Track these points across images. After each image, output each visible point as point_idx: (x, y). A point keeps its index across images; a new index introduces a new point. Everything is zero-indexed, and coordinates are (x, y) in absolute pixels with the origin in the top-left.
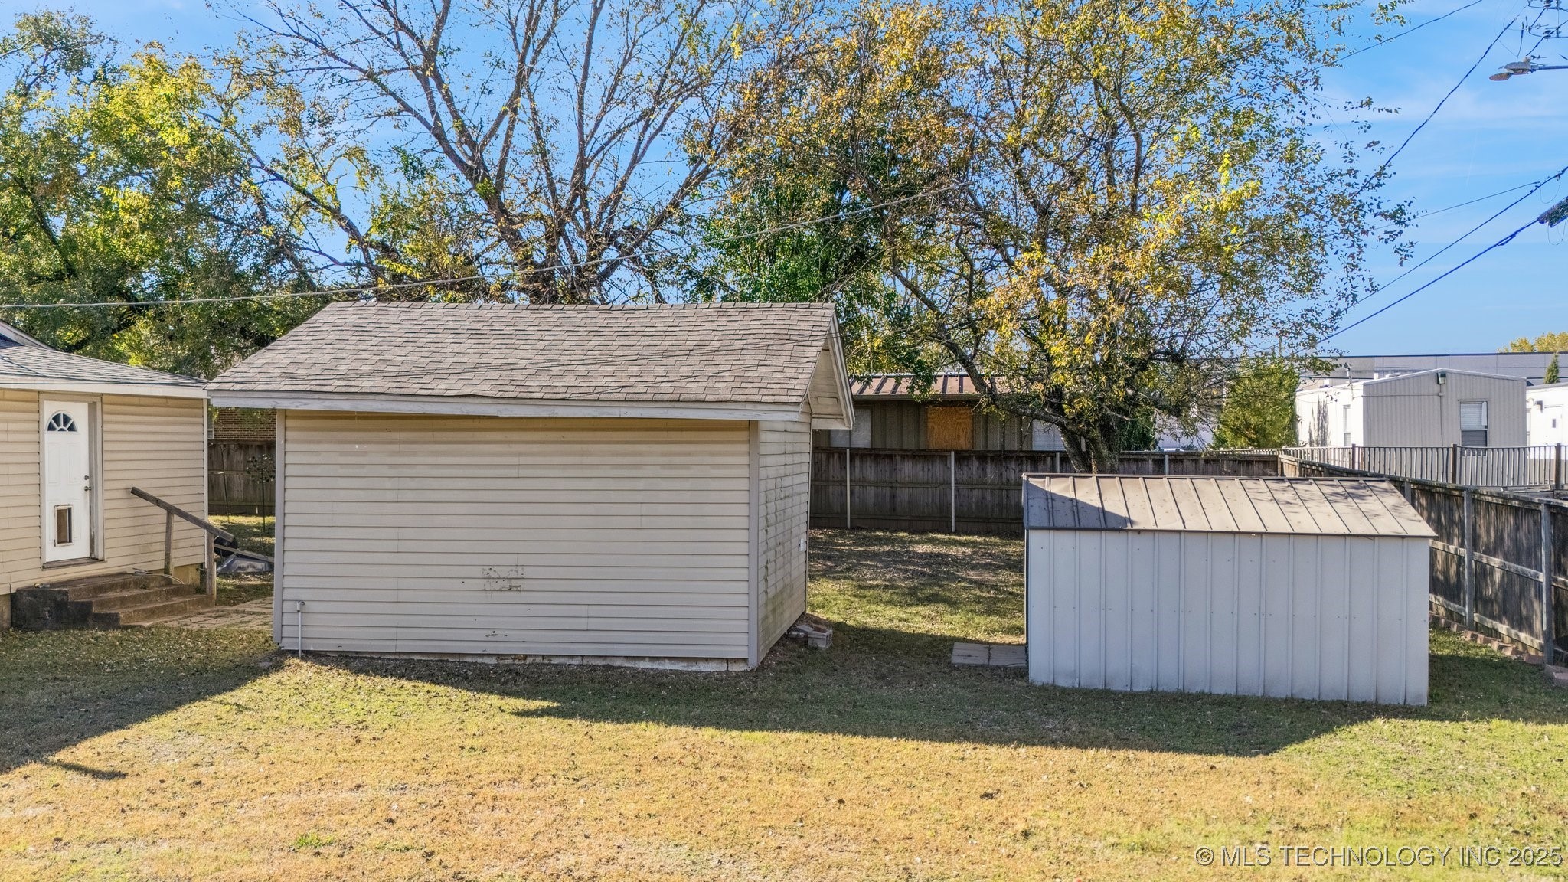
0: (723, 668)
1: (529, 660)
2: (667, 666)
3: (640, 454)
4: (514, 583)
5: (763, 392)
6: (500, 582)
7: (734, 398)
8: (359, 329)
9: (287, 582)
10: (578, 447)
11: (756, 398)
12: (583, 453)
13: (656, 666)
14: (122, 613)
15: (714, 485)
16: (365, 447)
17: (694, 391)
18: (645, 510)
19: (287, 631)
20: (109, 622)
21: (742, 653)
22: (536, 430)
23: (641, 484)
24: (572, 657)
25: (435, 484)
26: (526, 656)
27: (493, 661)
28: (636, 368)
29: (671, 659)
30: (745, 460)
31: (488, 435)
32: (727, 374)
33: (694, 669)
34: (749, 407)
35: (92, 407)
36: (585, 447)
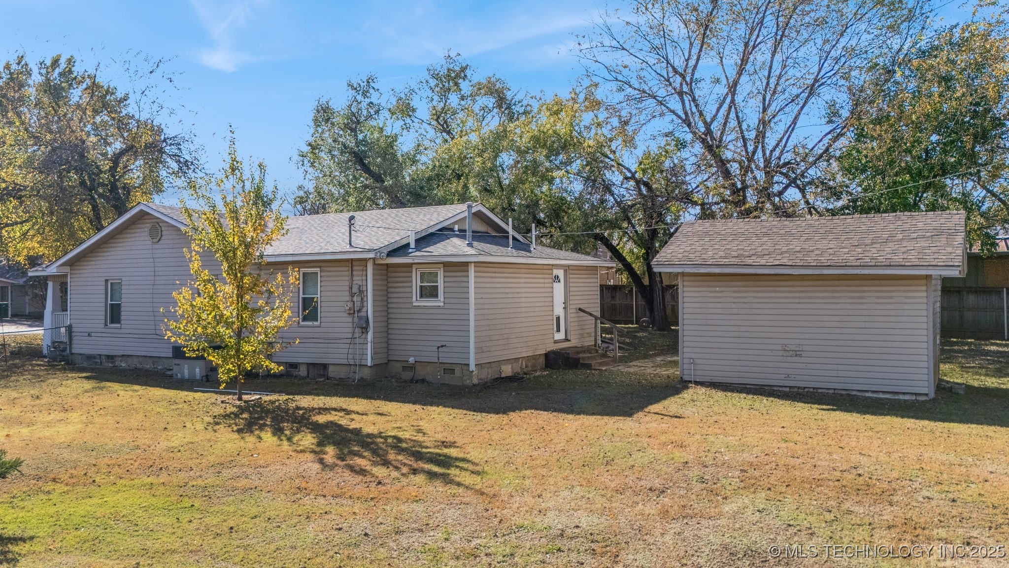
0: (914, 398)
1: (806, 390)
2: (881, 396)
3: (864, 291)
4: (798, 353)
5: (920, 260)
6: (791, 352)
7: (921, 264)
8: (706, 233)
9: (685, 350)
10: (830, 288)
11: (934, 263)
12: (833, 292)
13: (875, 395)
14: (593, 363)
15: (906, 307)
16: (722, 289)
17: (897, 260)
18: (867, 319)
19: (686, 372)
20: (588, 367)
21: (925, 391)
22: (808, 280)
23: (865, 307)
24: (829, 389)
25: (757, 306)
26: (805, 388)
27: (788, 389)
28: (860, 250)
29: (883, 392)
30: (925, 294)
31: (783, 283)
32: (913, 251)
33: (897, 398)
34: (930, 268)
35: (565, 271)
36: (834, 288)
